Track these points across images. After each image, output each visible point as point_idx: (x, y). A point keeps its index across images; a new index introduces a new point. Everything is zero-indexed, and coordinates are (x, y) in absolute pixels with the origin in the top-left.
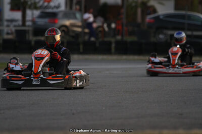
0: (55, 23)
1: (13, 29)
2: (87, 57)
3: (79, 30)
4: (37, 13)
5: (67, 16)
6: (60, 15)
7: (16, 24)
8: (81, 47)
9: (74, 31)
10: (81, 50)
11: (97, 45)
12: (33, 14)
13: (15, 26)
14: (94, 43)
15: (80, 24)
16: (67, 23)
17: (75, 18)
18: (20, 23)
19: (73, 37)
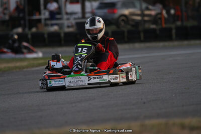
0: (114, 13)
1: (73, 22)
2: (148, 44)
3: (139, 18)
4: (96, 4)
5: (125, 5)
6: (119, 5)
7: (76, 16)
8: (142, 35)
9: (133, 20)
10: (142, 38)
11: (158, 32)
12: (92, 6)
13: (75, 19)
14: (154, 30)
15: (139, 12)
16: (126, 12)
17: (134, 7)
18: (80, 15)
19: (133, 26)
